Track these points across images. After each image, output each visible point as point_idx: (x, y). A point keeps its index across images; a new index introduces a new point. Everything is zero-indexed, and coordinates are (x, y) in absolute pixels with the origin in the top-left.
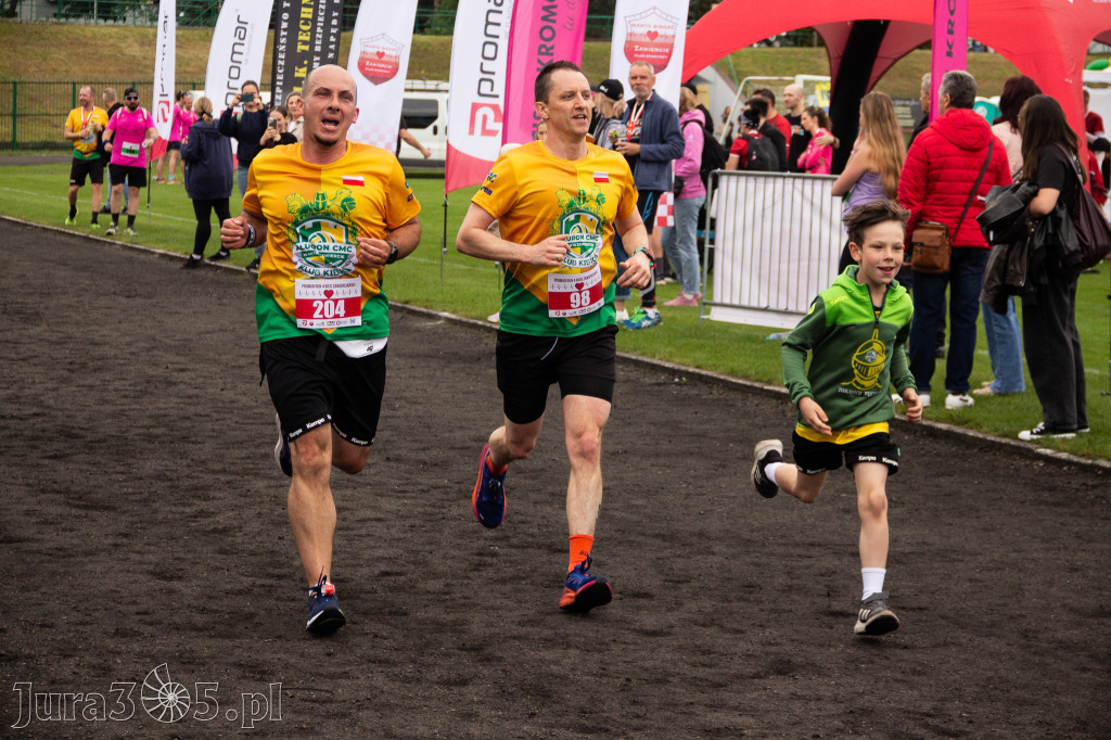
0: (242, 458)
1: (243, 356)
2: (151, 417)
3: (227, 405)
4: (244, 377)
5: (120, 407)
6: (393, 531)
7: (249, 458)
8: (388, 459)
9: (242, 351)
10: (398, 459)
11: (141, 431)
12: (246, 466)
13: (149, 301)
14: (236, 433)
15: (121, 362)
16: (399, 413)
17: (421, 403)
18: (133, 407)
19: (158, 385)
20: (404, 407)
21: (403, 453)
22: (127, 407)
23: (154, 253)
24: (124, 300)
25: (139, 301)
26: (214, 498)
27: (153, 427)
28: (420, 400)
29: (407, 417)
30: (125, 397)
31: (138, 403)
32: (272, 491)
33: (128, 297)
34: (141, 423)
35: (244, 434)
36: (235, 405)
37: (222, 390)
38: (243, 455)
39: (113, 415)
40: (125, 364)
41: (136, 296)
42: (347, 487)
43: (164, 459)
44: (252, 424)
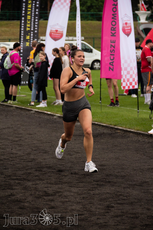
0: (22, 174)
1: (17, 137)
3: (14, 155)
4: (18, 145)
6: (77, 199)
7: (24, 174)
8: (72, 174)
9: (17, 135)
10: (75, 173)
12: (24, 177)
14: (19, 165)
16: (73, 157)
17: (80, 153)
20: (74, 154)
21: (76, 171)
26: (15, 189)
28: (79, 152)
29: (76, 158)
32: (34, 186)
35: (21, 165)
36: (17, 155)
38: (22, 173)
42: (59, 184)
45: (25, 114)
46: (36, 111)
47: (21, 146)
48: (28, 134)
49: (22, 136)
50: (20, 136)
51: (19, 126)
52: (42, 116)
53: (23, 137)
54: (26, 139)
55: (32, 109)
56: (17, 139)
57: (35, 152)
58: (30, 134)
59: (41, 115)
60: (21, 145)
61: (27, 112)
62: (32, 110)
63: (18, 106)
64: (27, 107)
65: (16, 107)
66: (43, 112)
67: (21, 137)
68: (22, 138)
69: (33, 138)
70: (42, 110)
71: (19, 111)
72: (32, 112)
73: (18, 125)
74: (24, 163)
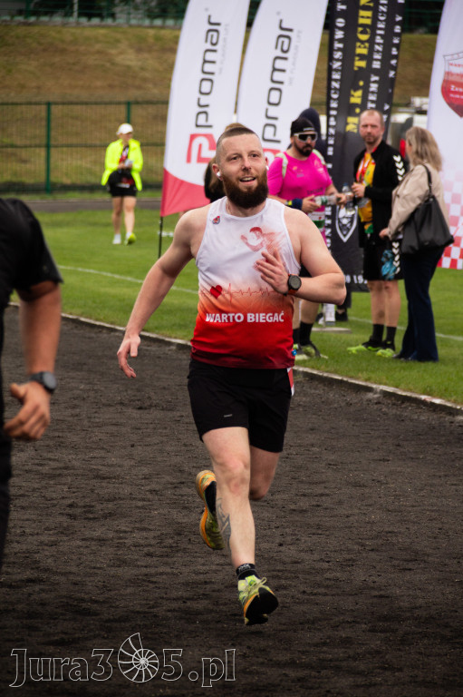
0: (316, 645)
1: (304, 495)
2: (187, 584)
3: (289, 567)
4: (309, 526)
5: (144, 570)
7: (324, 644)
9: (305, 489)
11: (174, 605)
12: (321, 656)
13: (170, 414)
14: (304, 608)
15: (140, 504)
18: (161, 569)
19: (193, 538)
22: (153, 571)
23: (170, 344)
24: (136, 414)
25: (156, 414)
27: (192, 599)
30: (149, 555)
31: (166, 564)
33: (140, 408)
34: (174, 594)
35: (315, 609)
37: (281, 545)
38: (316, 640)
39: (134, 582)
40: (143, 507)
41: (151, 406)
43: (211, 647)
44: (326, 595)
45: (343, 404)
46: (386, 394)
47: (320, 532)
48: (348, 483)
49: (327, 491)
50: (319, 490)
51: (316, 449)
52: (408, 411)
53: (327, 495)
54: (340, 503)
55: (370, 385)
56: (304, 503)
57: (373, 555)
58: (357, 485)
59: (406, 408)
60: (319, 527)
61: (352, 397)
62: (370, 390)
63: (315, 372)
64: (351, 377)
65: (306, 374)
66: (414, 395)
67: (322, 495)
68: (323, 498)
69: (370, 502)
70: (410, 390)
71: (320, 390)
72: (370, 395)
73: (312, 445)
74: (328, 598)
